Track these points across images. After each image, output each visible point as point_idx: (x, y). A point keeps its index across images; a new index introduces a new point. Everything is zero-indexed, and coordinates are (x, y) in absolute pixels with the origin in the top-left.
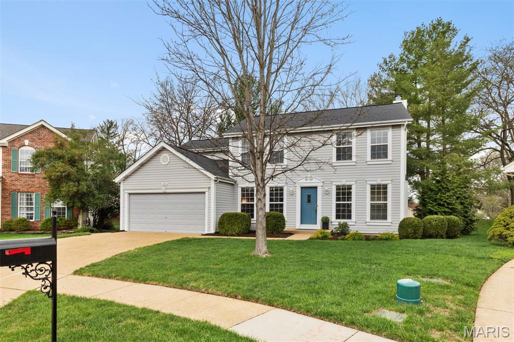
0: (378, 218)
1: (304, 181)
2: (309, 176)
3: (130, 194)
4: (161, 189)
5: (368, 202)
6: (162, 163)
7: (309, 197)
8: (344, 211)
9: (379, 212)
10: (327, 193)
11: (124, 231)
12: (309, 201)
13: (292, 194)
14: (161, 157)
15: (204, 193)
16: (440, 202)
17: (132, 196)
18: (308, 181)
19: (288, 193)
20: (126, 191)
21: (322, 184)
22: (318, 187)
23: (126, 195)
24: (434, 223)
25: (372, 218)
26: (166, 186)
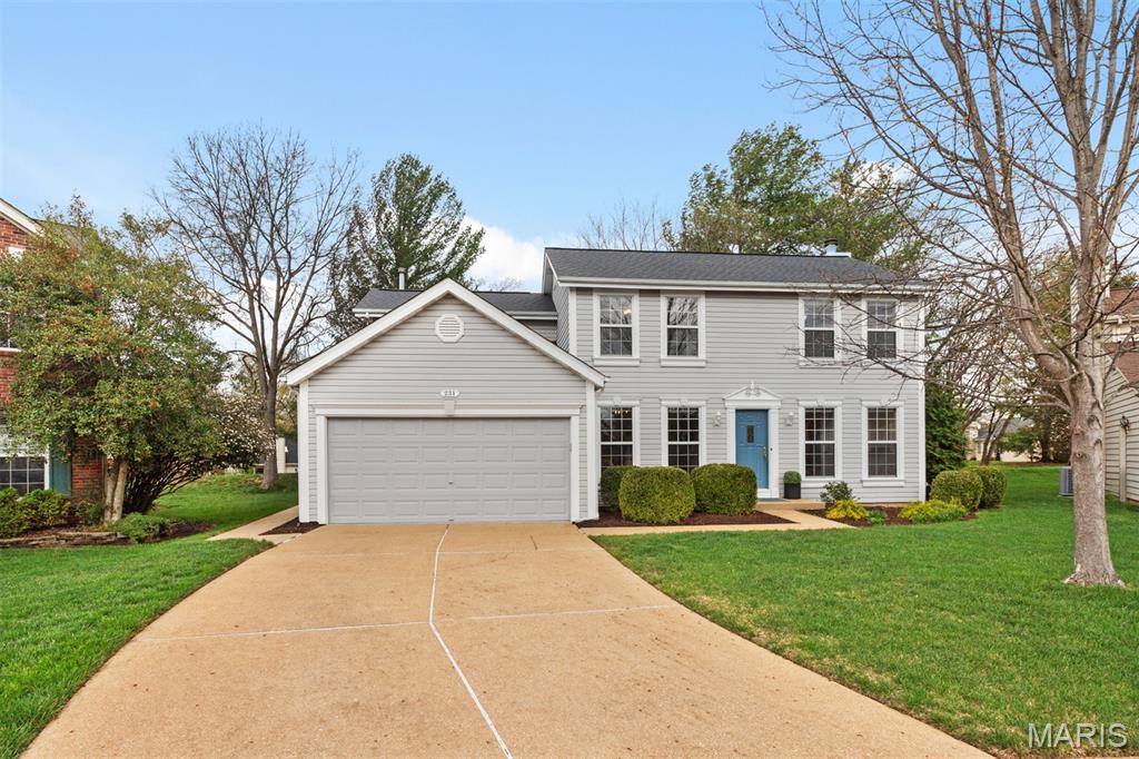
0: (881, 472)
1: (743, 396)
2: (752, 386)
3: (329, 418)
4: (442, 407)
5: (865, 442)
6: (441, 336)
7: (750, 430)
8: (819, 461)
9: (883, 461)
10: (788, 423)
11: (314, 525)
12: (750, 439)
13: (717, 424)
14: (440, 320)
15: (568, 418)
16: (943, 441)
17: (336, 425)
18: (751, 398)
19: (710, 421)
20: (318, 411)
21: (779, 404)
22: (770, 412)
23: (321, 422)
24: (991, 480)
25: (872, 472)
26: (455, 398)
